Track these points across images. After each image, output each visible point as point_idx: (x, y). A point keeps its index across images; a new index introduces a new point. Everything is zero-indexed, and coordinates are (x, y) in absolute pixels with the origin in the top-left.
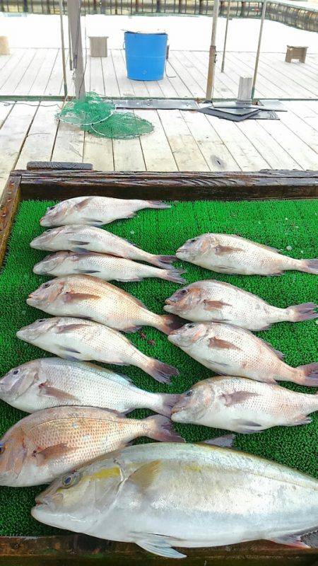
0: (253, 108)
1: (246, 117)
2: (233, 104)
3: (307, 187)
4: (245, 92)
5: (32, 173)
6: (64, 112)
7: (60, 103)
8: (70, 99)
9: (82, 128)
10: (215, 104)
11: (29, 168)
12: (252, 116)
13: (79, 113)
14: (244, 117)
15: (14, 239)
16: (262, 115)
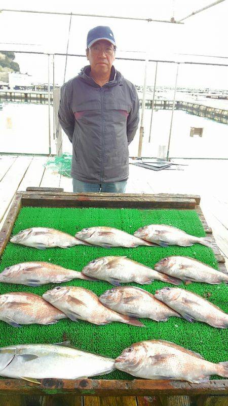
0: (167, 163)
1: (163, 168)
2: (155, 161)
3: (184, 203)
4: (162, 154)
5: (29, 193)
6: (49, 163)
7: (46, 158)
8: (53, 156)
9: (59, 173)
10: (144, 160)
11: (27, 190)
12: (166, 167)
13: (57, 164)
14: (162, 168)
15: (16, 227)
16: (172, 167)
